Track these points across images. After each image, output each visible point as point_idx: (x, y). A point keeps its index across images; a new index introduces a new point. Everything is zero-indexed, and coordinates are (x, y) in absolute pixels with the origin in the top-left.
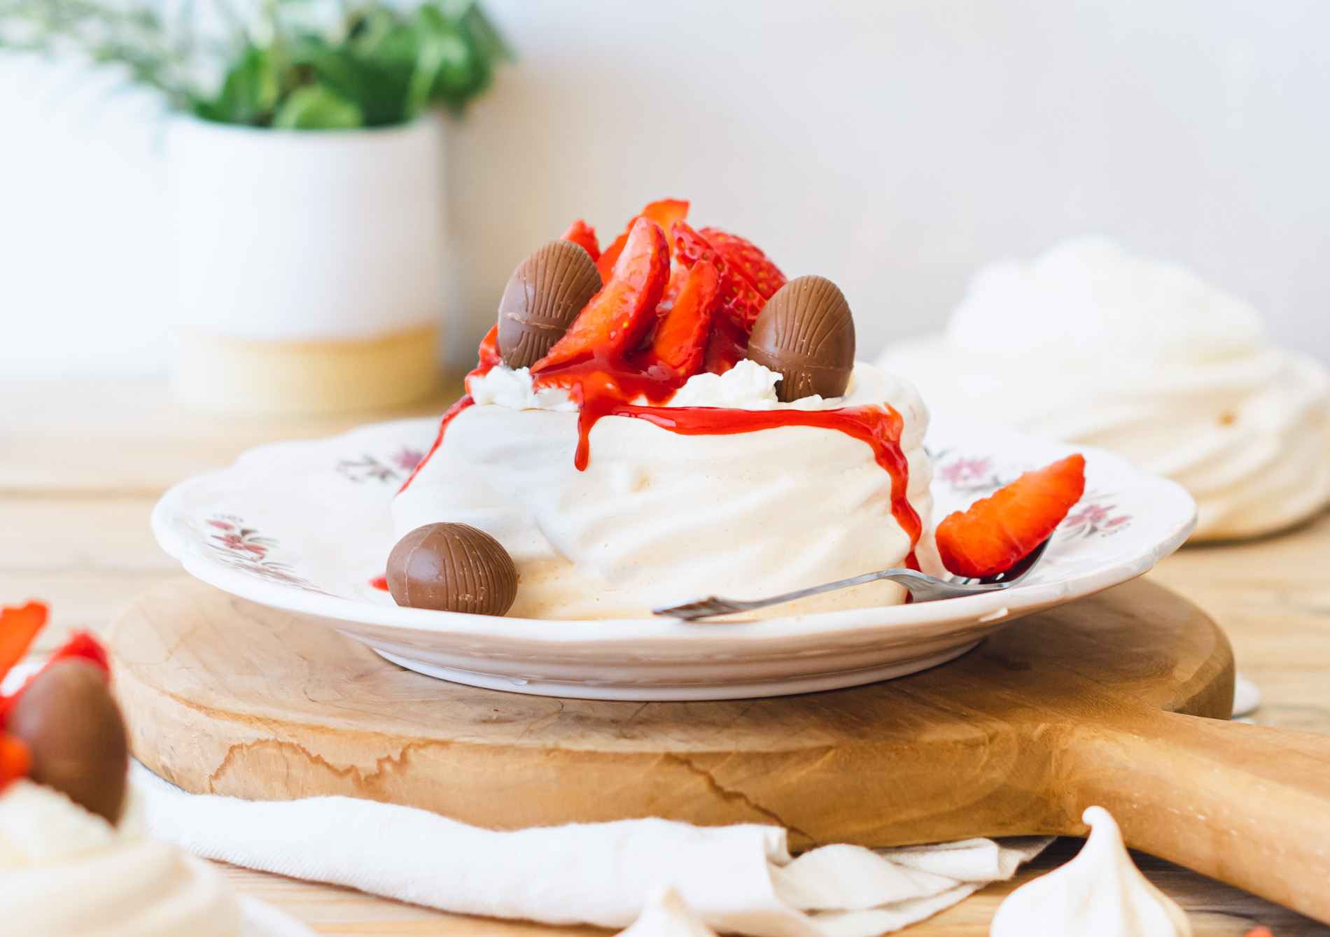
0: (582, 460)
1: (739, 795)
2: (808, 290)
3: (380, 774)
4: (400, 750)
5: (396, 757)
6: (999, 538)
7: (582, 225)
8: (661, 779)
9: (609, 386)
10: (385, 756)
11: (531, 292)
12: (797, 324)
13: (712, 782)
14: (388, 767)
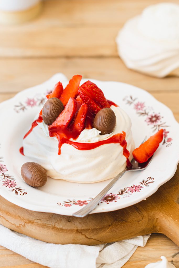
0: (59, 153)
1: (91, 238)
2: (106, 115)
3: (20, 226)
4: (24, 223)
5: (23, 225)
6: (145, 154)
7: (59, 83)
8: (76, 236)
9: (65, 137)
10: (21, 224)
11: (48, 112)
12: (104, 122)
13: (86, 237)
14: (21, 226)
